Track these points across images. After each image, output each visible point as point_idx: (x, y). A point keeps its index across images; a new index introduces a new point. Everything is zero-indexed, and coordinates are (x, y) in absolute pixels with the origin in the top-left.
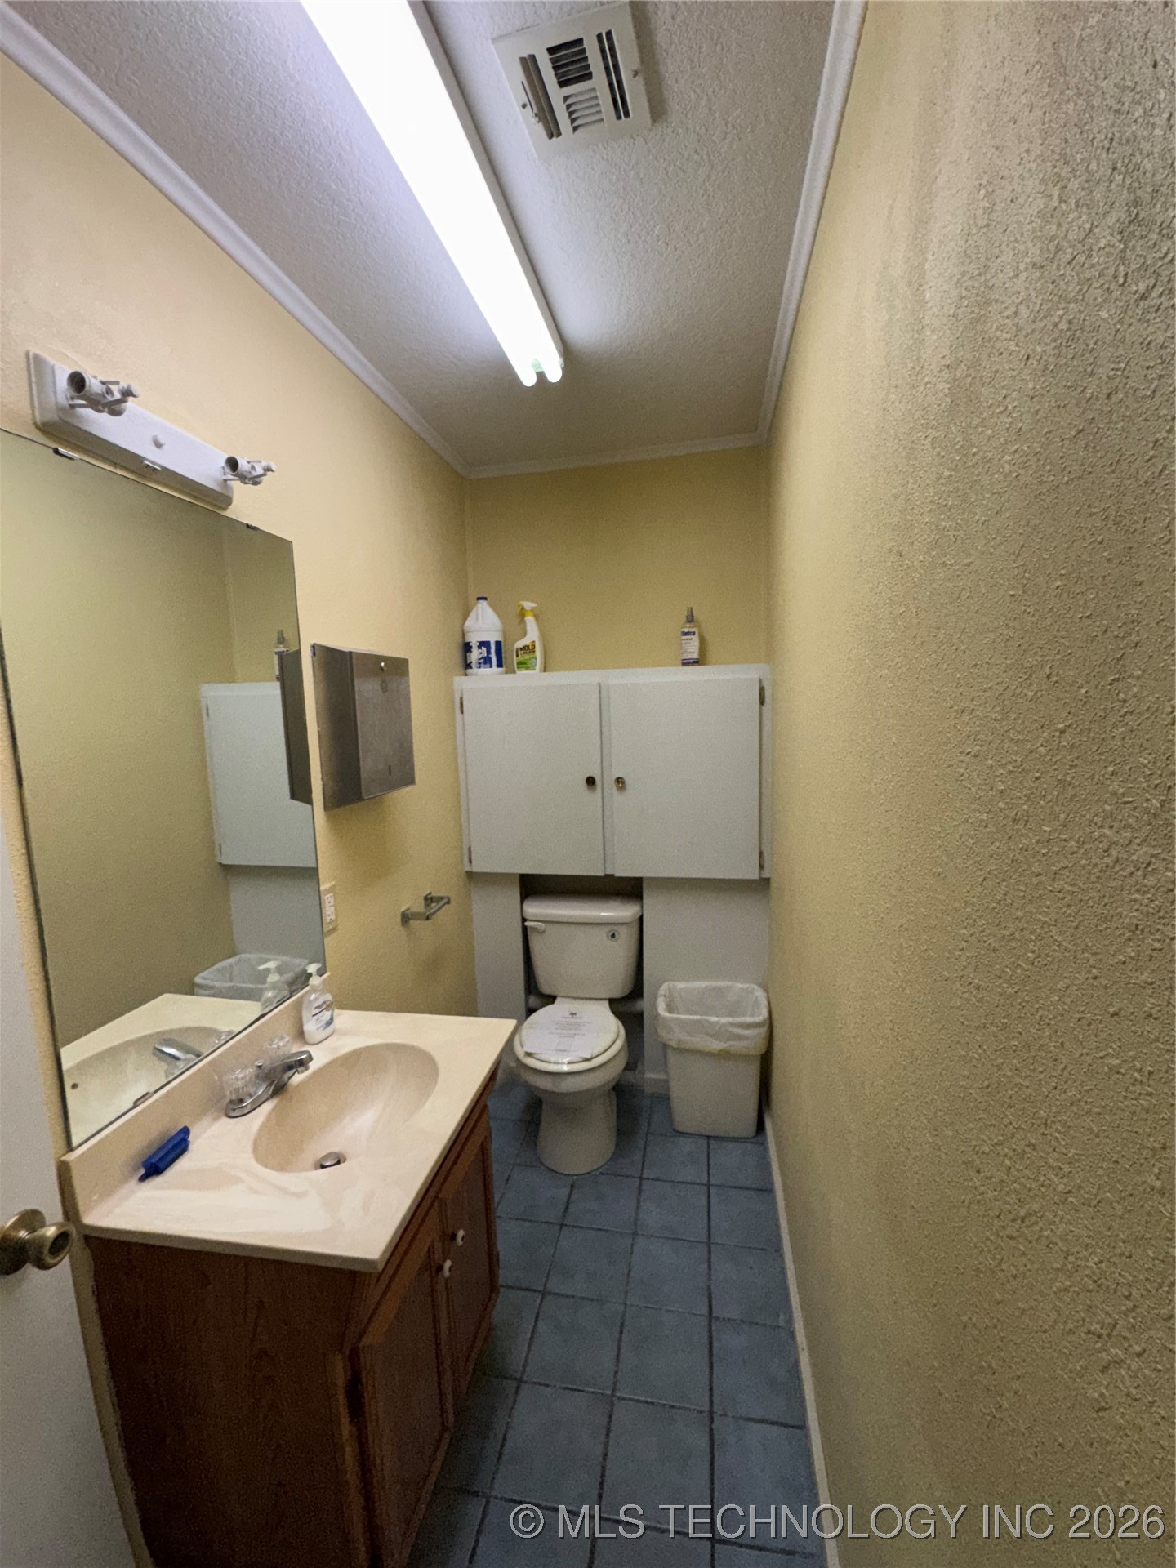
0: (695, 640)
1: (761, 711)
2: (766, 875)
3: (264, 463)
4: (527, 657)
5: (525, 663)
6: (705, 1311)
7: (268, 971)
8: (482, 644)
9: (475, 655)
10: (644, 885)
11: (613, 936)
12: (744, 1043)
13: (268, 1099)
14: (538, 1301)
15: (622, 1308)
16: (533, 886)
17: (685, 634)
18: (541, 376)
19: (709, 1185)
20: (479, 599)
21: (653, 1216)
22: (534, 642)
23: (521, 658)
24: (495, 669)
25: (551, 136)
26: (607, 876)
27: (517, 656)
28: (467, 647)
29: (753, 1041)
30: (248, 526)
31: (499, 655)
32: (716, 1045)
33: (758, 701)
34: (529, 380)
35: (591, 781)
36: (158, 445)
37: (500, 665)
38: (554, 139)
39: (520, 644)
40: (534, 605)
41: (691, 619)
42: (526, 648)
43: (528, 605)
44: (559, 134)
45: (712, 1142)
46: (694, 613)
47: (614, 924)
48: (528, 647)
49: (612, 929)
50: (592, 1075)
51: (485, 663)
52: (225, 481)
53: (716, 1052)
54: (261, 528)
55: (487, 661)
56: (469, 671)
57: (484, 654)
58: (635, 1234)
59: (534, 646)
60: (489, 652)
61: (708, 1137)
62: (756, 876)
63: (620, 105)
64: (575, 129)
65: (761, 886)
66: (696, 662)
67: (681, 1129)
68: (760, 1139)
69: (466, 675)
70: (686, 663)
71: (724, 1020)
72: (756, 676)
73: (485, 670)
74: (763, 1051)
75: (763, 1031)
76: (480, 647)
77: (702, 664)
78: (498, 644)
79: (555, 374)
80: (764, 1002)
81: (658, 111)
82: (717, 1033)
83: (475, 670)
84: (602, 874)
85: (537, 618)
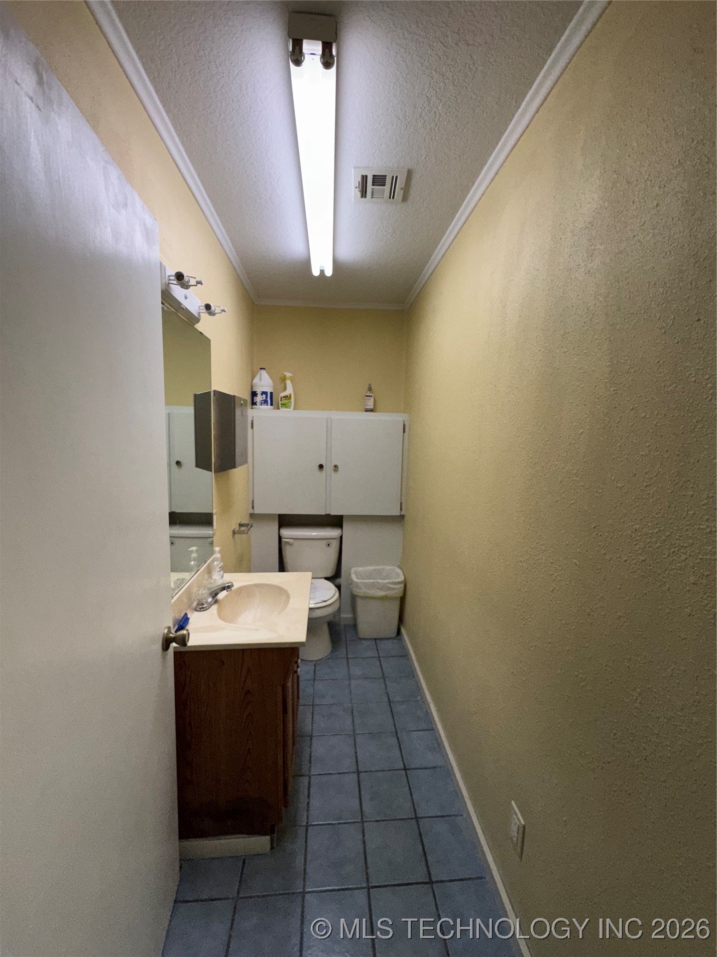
0: (372, 399)
1: (403, 436)
2: (402, 514)
3: (221, 308)
4: (286, 401)
5: (285, 405)
6: (386, 699)
7: (192, 551)
8: (263, 393)
9: (259, 399)
10: (344, 519)
11: (329, 545)
12: (393, 592)
13: (213, 604)
14: (312, 708)
15: (350, 705)
16: (285, 521)
17: (367, 396)
18: (322, 272)
19: (379, 657)
20: (261, 369)
21: (356, 671)
22: (290, 394)
23: (283, 402)
24: (269, 406)
25: (362, 197)
26: (326, 515)
27: (281, 400)
28: (254, 394)
29: (398, 591)
30: (201, 332)
31: (270, 399)
32: (381, 593)
33: (402, 432)
34: (316, 272)
35: (321, 467)
36: (186, 298)
37: (272, 404)
38: (363, 199)
39: (283, 394)
40: (291, 375)
41: (370, 389)
42: (285, 397)
43: (288, 375)
44: (365, 197)
45: (377, 641)
46: (372, 387)
47: (329, 539)
48: (288, 396)
49: (328, 541)
50: (326, 609)
51: (265, 403)
52: (199, 312)
53: (381, 596)
54: (204, 334)
55: (265, 402)
56: (254, 406)
57: (264, 398)
58: (349, 678)
59: (290, 396)
60: (267, 397)
61: (375, 639)
62: (398, 514)
63: (392, 195)
64: (372, 198)
65: (401, 518)
66: (372, 410)
67: (361, 637)
68: (399, 637)
69: (252, 408)
70: (367, 411)
71: (386, 581)
72: (401, 419)
73: (264, 407)
74: (402, 595)
75: (402, 586)
76: (262, 394)
77: (375, 412)
78: (271, 393)
79: (329, 273)
80: (402, 573)
81: (405, 199)
82: (382, 587)
83: (258, 406)
84: (324, 514)
85: (291, 381)
